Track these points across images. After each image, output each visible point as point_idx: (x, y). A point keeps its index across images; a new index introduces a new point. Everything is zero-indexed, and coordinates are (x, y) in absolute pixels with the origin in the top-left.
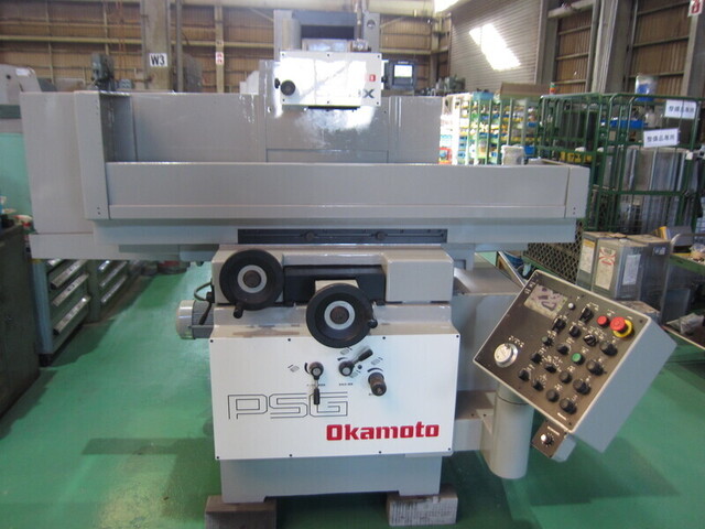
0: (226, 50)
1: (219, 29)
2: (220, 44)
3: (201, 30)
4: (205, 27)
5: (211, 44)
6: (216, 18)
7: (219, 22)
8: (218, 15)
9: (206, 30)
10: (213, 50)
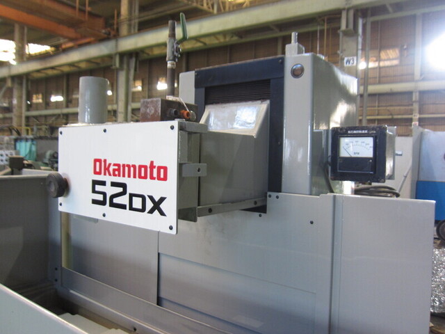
0: (420, 120)
1: (416, 106)
2: (416, 116)
3: (402, 108)
4: (405, 106)
5: (410, 116)
6: (414, 99)
7: (415, 102)
8: (415, 97)
9: (407, 108)
10: (411, 120)
